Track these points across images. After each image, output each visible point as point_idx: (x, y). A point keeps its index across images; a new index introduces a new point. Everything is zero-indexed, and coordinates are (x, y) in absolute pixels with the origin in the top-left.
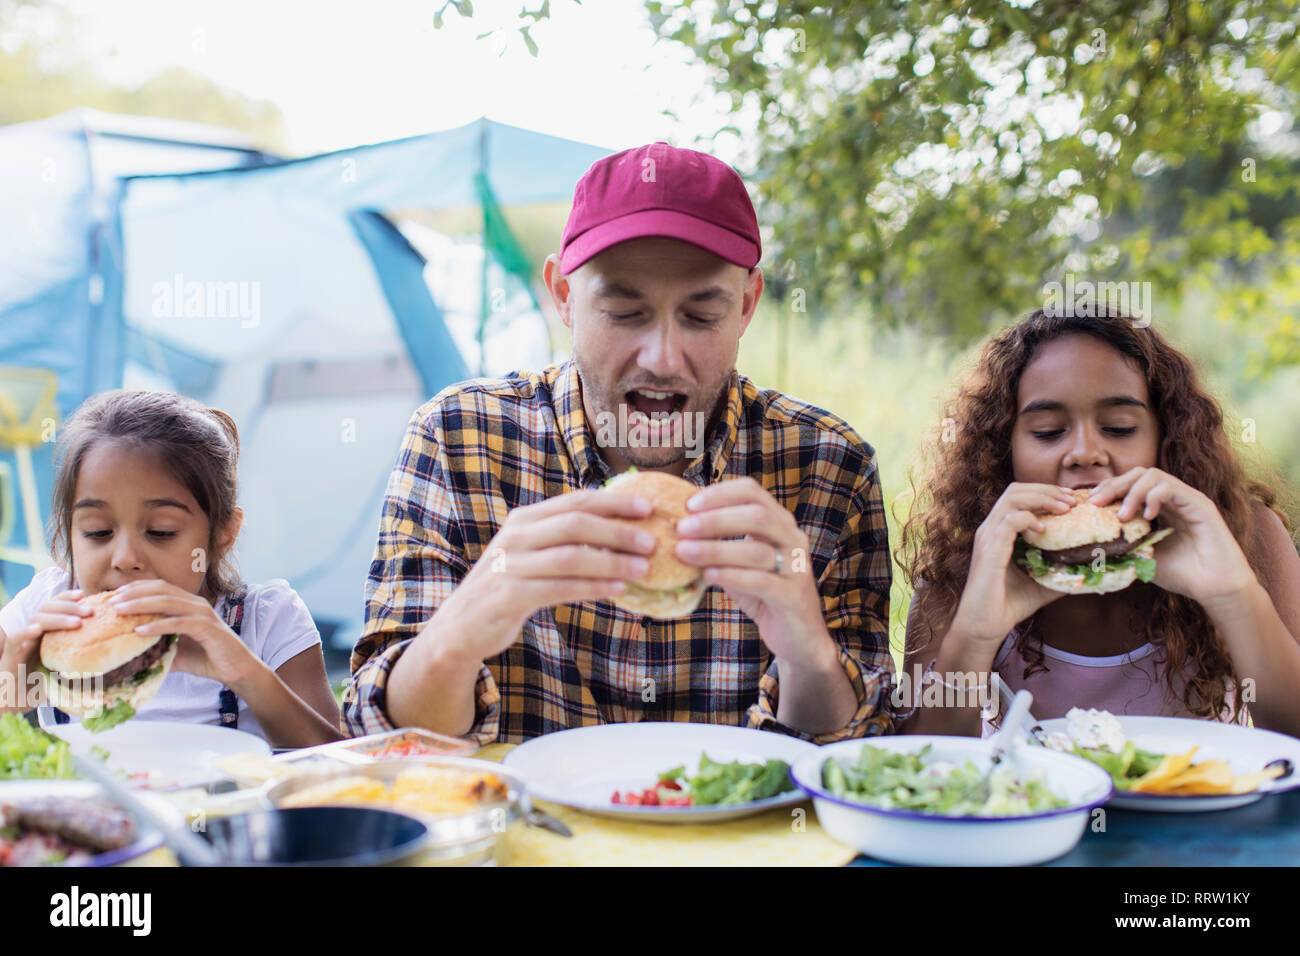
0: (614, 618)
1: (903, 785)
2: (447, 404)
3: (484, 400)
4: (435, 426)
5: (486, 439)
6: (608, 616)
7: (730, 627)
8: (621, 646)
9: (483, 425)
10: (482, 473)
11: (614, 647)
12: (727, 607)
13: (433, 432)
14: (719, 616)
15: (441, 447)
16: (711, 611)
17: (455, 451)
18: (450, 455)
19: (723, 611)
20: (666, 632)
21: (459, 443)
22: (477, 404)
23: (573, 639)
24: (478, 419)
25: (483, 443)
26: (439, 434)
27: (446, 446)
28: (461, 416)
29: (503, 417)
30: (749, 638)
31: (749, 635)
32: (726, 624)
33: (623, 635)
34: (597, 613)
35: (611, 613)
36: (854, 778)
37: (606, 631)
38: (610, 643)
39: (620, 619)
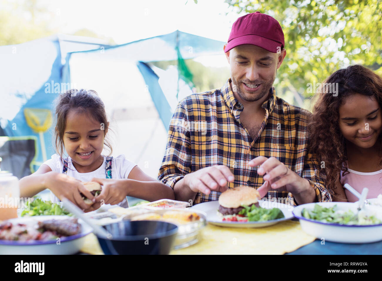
0: (242, 148)
1: (330, 217)
2: (188, 98)
3: (198, 96)
4: (185, 104)
5: (200, 106)
6: (240, 147)
7: (276, 153)
8: (244, 156)
9: (198, 102)
10: (198, 116)
11: (242, 156)
12: (275, 148)
13: (184, 106)
14: (273, 150)
15: (186, 110)
16: (270, 148)
17: (190, 110)
18: (189, 112)
19: (274, 149)
20: (257, 153)
21: (192, 108)
22: (196, 97)
23: (229, 155)
24: (197, 101)
25: (199, 107)
26: (186, 107)
27: (188, 109)
28: (192, 101)
29: (204, 100)
30: (283, 157)
31: (283, 156)
32: (275, 152)
33: (245, 153)
34: (236, 147)
35: (241, 146)
36: (313, 215)
37: (239, 152)
38: (241, 155)
39: (244, 148)
